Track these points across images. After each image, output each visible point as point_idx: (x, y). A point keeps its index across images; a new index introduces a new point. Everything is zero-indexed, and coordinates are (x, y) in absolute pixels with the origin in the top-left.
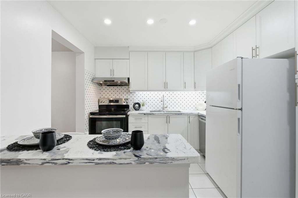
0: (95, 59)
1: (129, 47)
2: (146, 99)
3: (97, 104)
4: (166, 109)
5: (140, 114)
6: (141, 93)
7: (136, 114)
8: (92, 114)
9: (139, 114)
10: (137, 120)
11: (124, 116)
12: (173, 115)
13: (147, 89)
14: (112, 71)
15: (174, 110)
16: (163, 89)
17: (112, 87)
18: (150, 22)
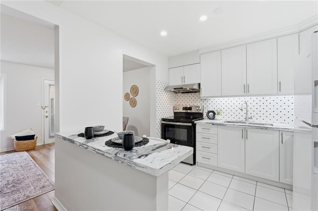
0: (169, 69)
1: (198, 50)
2: (224, 106)
3: (173, 111)
4: (250, 120)
5: (208, 123)
6: (217, 99)
7: (203, 124)
8: (164, 120)
9: (206, 123)
10: (205, 130)
11: (190, 124)
12: (253, 128)
13: (221, 95)
14: (183, 78)
15: (258, 122)
16: (243, 94)
17: (186, 94)
18: (203, 18)
